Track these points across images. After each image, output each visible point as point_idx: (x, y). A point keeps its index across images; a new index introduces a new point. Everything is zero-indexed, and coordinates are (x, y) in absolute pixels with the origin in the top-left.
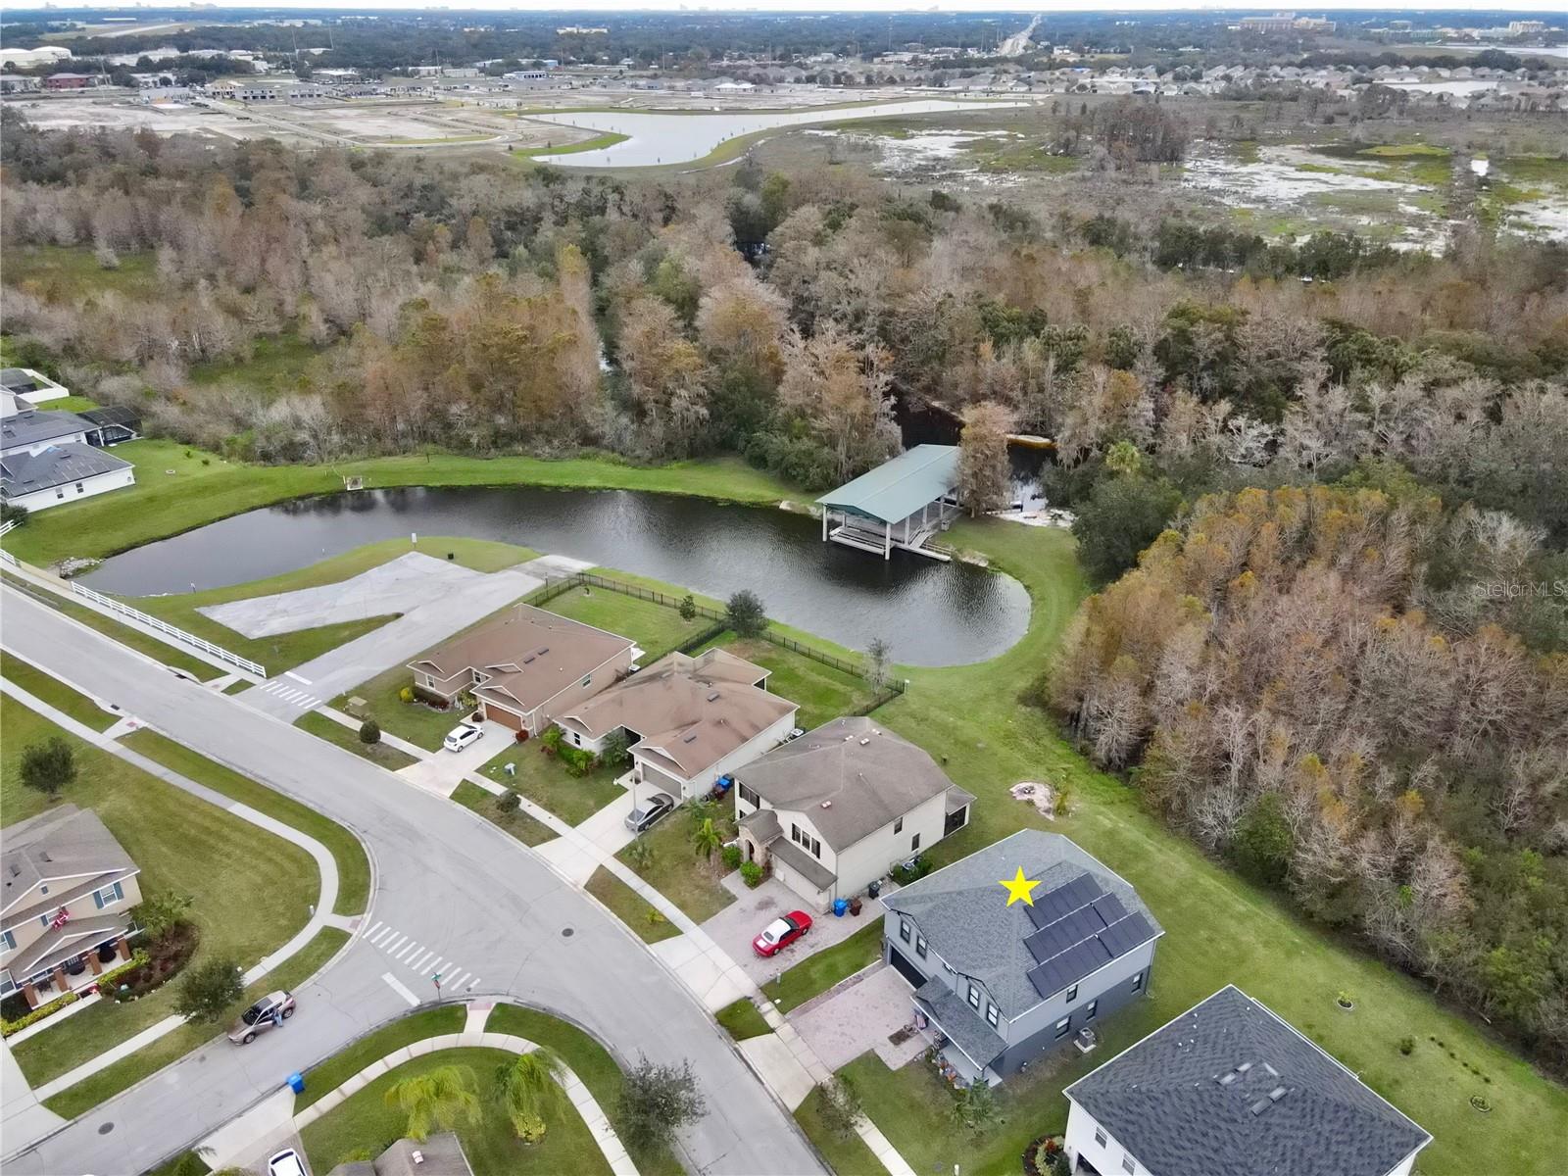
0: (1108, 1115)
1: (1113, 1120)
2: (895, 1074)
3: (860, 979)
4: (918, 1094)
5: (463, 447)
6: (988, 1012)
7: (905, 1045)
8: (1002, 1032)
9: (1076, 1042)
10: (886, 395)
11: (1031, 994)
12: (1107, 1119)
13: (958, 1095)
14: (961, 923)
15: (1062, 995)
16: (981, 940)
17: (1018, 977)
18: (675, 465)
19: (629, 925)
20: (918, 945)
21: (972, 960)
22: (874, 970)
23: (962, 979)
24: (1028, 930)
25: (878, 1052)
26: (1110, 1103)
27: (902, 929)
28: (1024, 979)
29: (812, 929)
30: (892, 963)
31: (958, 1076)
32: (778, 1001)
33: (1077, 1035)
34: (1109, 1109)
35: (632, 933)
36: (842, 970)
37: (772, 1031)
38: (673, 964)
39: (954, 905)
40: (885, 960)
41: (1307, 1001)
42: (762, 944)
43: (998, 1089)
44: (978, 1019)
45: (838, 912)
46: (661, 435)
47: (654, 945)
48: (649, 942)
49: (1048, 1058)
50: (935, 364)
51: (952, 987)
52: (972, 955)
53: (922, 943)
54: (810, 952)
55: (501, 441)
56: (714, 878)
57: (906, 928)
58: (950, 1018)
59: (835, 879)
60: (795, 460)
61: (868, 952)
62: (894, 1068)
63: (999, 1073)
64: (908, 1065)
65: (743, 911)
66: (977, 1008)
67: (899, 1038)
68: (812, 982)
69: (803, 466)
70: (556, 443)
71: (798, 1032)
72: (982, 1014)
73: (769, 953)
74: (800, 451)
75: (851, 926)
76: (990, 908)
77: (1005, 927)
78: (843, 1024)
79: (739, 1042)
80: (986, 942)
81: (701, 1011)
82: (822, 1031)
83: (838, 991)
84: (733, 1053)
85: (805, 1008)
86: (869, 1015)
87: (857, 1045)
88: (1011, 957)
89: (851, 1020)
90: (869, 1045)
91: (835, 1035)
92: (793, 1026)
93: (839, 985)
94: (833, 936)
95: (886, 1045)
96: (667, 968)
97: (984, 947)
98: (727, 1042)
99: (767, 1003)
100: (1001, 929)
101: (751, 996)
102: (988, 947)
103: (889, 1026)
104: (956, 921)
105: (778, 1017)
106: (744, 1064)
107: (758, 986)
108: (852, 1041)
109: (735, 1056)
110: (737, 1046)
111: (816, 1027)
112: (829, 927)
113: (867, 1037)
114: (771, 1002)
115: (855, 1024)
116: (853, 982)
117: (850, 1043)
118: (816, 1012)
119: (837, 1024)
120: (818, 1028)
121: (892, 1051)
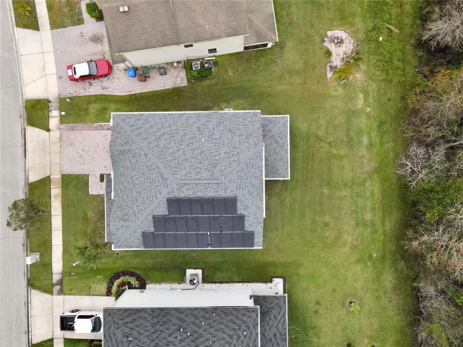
0: (110, 337)
1: (109, 341)
2: (89, 196)
4: (90, 214)
11: (138, 242)
12: (108, 338)
14: (134, 173)
16: (134, 194)
19: (14, 4)
24: (163, 210)
25: (90, 178)
26: (114, 334)
32: (63, 113)
35: (12, 12)
37: (48, 130)
41: (334, 290)
48: (17, 26)
52: (125, 197)
54: (100, 92)
62: (91, 193)
64: (97, 196)
68: (87, 113)
71: (60, 139)
75: (135, 86)
76: (151, 181)
77: (149, 201)
78: (85, 151)
79: (28, 126)
80: (135, 198)
81: (21, 94)
82: (73, 147)
83: (96, 129)
84: (22, 131)
85: (73, 128)
86: (101, 154)
87: (83, 167)
88: (138, 220)
89: (90, 151)
90: (89, 171)
91: (77, 154)
92: (60, 135)
93: (99, 125)
94: (120, 88)
95: (96, 178)
96: (18, 51)
97: (133, 200)
98: (22, 122)
99: (57, 111)
100: (146, 199)
101: (52, 101)
102: (134, 202)
103: (105, 167)
104: (133, 170)
105: (57, 124)
106: (23, 141)
107: (59, 96)
108: (82, 163)
109: (22, 133)
110: (26, 127)
111: (71, 143)
112: (120, 81)
113: (91, 166)
114: (59, 111)
115: (90, 154)
116: (108, 128)
117: (81, 164)
118: (77, 133)
119: (82, 148)
120: (72, 144)
121: (96, 183)
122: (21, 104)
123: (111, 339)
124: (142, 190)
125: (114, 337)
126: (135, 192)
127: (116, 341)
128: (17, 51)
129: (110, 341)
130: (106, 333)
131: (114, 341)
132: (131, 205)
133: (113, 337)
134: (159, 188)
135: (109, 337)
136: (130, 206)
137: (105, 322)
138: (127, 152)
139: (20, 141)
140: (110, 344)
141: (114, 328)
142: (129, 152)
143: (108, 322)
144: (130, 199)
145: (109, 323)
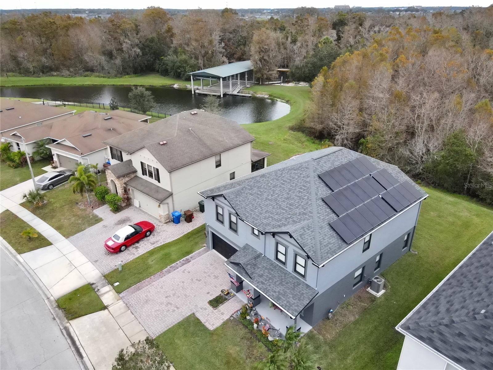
2: (212, 333)
3: (188, 261)
4: (233, 350)
5: (26, 72)
6: (296, 263)
7: (222, 307)
8: (310, 281)
9: (369, 289)
10: (220, 43)
11: (334, 240)
13: (272, 346)
14: (265, 195)
15: (359, 244)
16: (284, 205)
17: (321, 228)
18: (127, 76)
19: (10, 243)
20: (231, 222)
21: (277, 221)
22: (200, 254)
23: (270, 238)
24: (324, 192)
25: (198, 315)
26: (460, 335)
27: (218, 214)
28: (327, 229)
29: (155, 233)
30: (214, 247)
31: (272, 328)
32: (116, 284)
33: (370, 283)
34: (461, 342)
35: (10, 248)
36: (174, 257)
37: (105, 308)
38: (33, 266)
39: (259, 185)
40: (208, 247)
42: (110, 243)
43: (310, 336)
44: (286, 273)
45: (176, 220)
46: (120, 64)
47: (23, 255)
48: (20, 253)
49: (348, 305)
50: (242, 47)
51: (260, 250)
53: (234, 219)
54: (151, 247)
55: (46, 70)
56: (89, 209)
57: (220, 211)
58: (261, 276)
59: (171, 194)
60: (179, 64)
61: (196, 243)
62: (211, 328)
63: (309, 322)
64: (225, 324)
65: (105, 226)
66: (284, 263)
67: (216, 302)
68: (148, 267)
69: (183, 67)
70: (72, 70)
71: (128, 306)
72: (290, 267)
73: (116, 250)
74: (181, 60)
75: (185, 228)
76: (289, 181)
77: (305, 191)
78: (170, 296)
79: (70, 322)
80: (288, 205)
81: (45, 299)
82: (150, 303)
83: (169, 272)
84: (62, 332)
85: (139, 287)
86: (193, 287)
87: (180, 311)
88: (312, 213)
89: (177, 292)
90: (191, 310)
91: (161, 305)
92: (124, 303)
93: (170, 267)
94: (170, 236)
95: (206, 309)
96: (28, 268)
97: (287, 209)
98: (59, 322)
99: (107, 286)
100: (300, 193)
101: (94, 282)
102: (290, 209)
103: (208, 293)
104: (261, 195)
105: (114, 296)
106: (69, 341)
107: (102, 274)
108: (175, 309)
109: (63, 334)
110: (68, 325)
111: (145, 301)
112: (167, 232)
113: (189, 304)
114: (110, 286)
115: (179, 295)
116: (182, 264)
117: (174, 311)
118: (147, 289)
119: (164, 296)
120: (147, 301)
121: (210, 314)
122: (50, 308)
123: (468, 350)
124: (288, 194)
125: (466, 340)
126: (283, 202)
127: (476, 339)
128: (27, 270)
129: (473, 353)
130: (452, 353)
131: (477, 345)
132: (290, 214)
133: (466, 343)
134: (302, 176)
135: (464, 351)
136: (289, 216)
137: (428, 341)
138: (242, 191)
139: (64, 342)
140: (480, 358)
141: (448, 330)
142: (244, 191)
143: (431, 334)
144: (284, 211)
145: (433, 332)
